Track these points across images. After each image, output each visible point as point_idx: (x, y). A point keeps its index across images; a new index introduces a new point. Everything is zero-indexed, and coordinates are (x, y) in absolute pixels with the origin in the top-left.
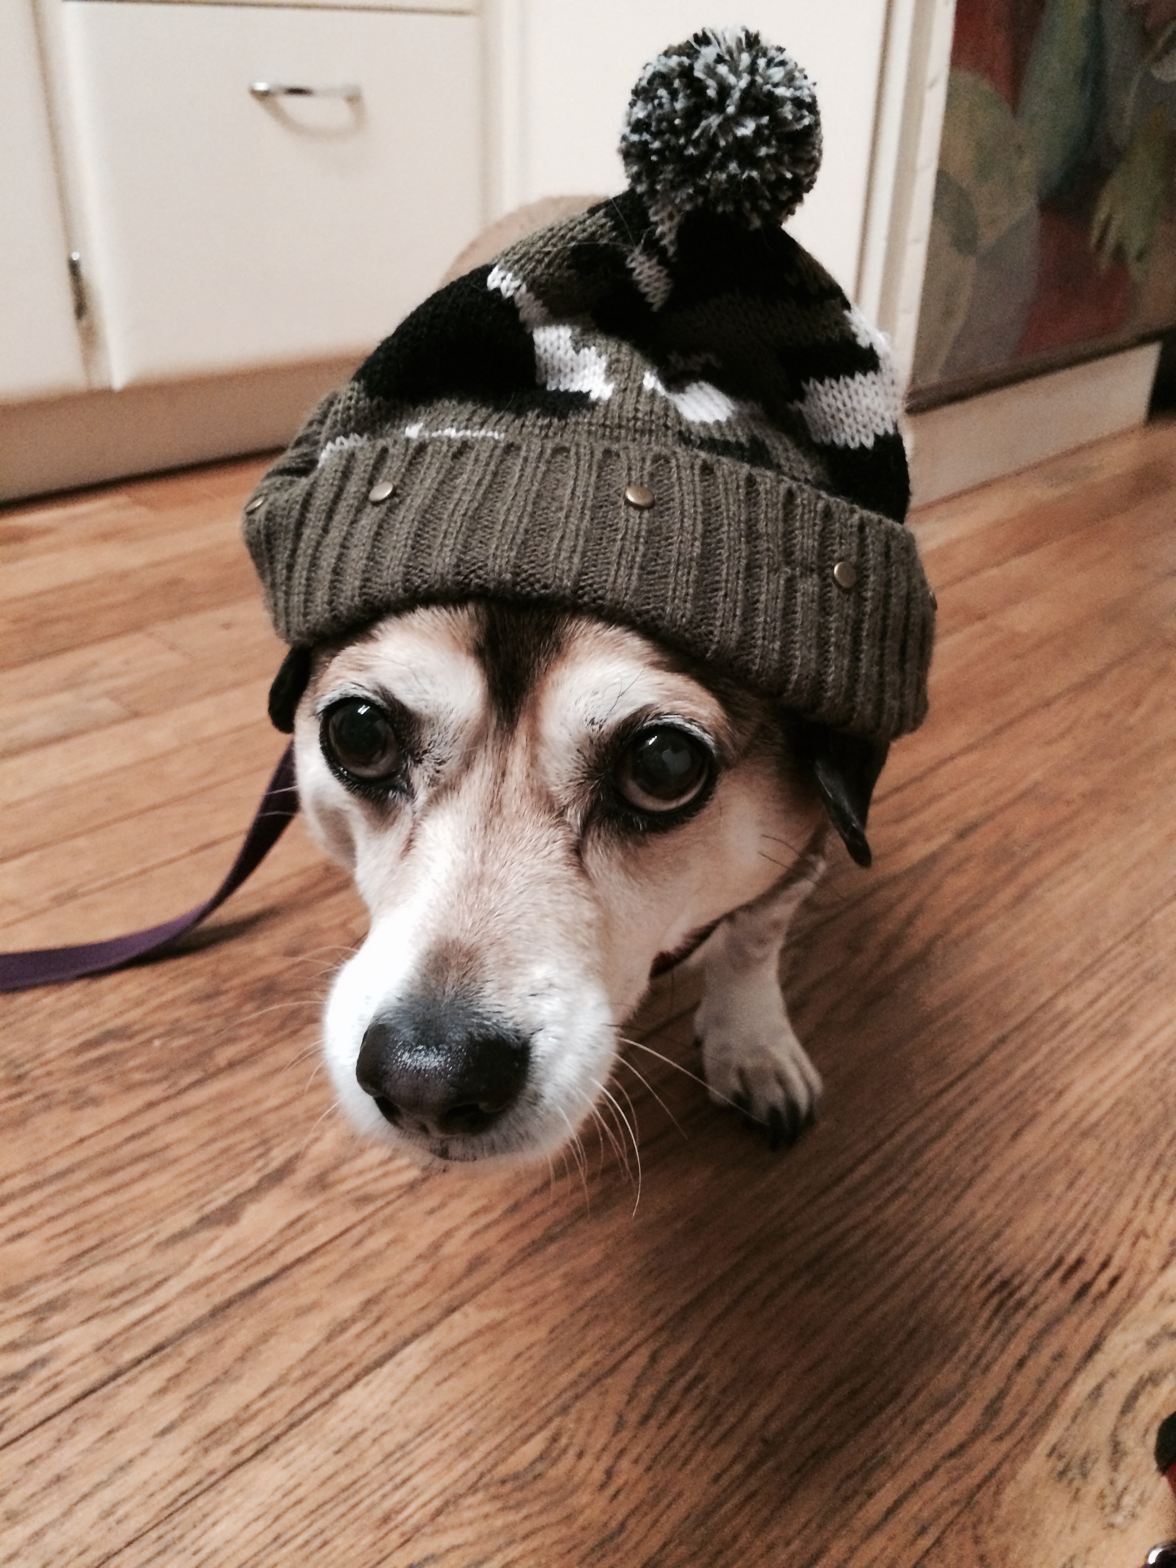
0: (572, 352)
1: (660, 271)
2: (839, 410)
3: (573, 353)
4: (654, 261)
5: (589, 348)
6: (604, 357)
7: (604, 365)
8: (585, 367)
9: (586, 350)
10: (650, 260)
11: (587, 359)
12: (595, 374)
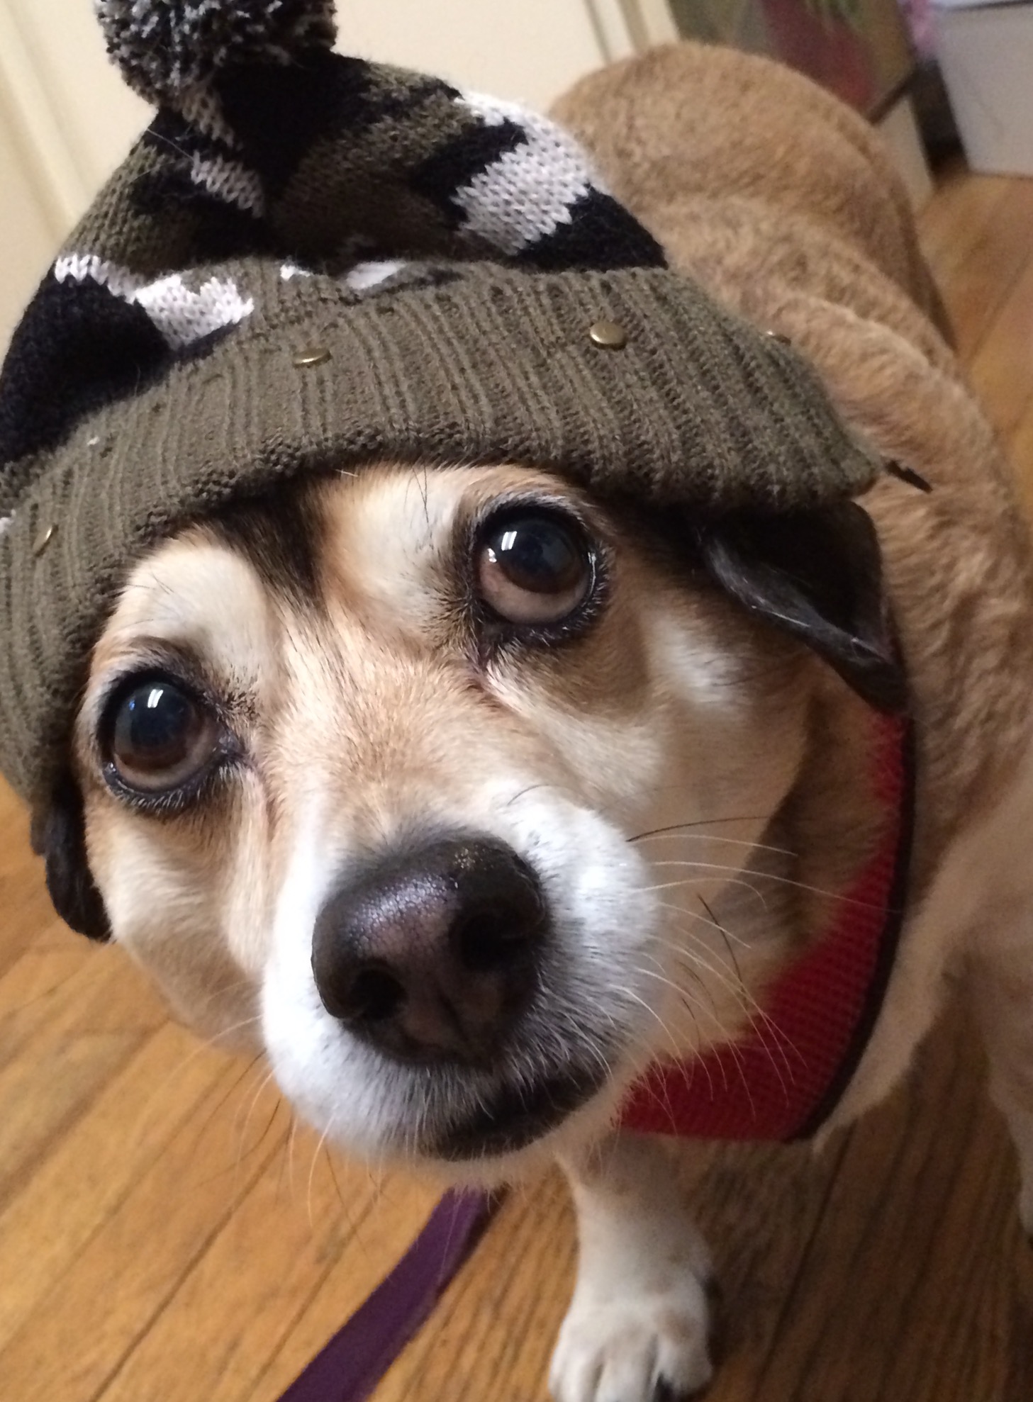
0: (191, 296)
1: (233, 169)
2: (508, 203)
3: (193, 295)
4: (220, 160)
5: (208, 281)
6: (229, 281)
7: (234, 287)
8: (214, 302)
9: (207, 285)
10: (215, 163)
11: (213, 293)
12: (229, 303)
